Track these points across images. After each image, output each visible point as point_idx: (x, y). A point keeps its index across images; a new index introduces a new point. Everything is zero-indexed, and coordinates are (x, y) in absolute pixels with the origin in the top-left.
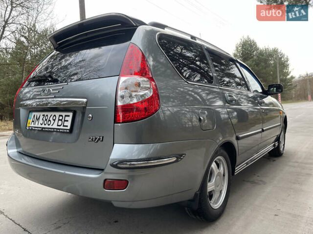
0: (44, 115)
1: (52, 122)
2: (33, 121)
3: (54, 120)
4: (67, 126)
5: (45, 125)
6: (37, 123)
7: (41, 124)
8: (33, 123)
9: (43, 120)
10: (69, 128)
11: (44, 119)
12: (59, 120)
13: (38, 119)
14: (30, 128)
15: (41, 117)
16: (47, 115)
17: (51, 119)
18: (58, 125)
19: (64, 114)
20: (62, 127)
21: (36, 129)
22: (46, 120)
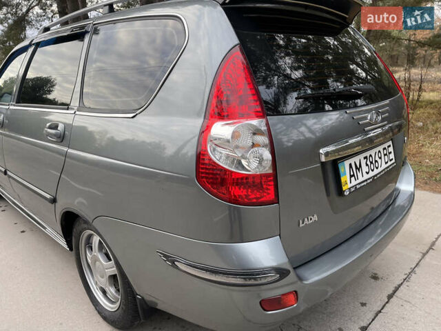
0: (366, 158)
1: (379, 161)
2: (351, 176)
3: (380, 158)
4: (392, 159)
5: (373, 170)
6: (360, 175)
7: (367, 173)
8: (353, 178)
9: (367, 165)
10: (394, 161)
11: (368, 163)
12: (385, 155)
13: (359, 168)
14: (353, 189)
15: (363, 162)
16: (371, 156)
17: (377, 159)
18: (386, 163)
19: (386, 145)
20: (389, 163)
21: (363, 184)
22: (371, 163)
